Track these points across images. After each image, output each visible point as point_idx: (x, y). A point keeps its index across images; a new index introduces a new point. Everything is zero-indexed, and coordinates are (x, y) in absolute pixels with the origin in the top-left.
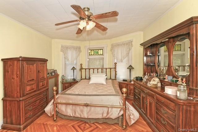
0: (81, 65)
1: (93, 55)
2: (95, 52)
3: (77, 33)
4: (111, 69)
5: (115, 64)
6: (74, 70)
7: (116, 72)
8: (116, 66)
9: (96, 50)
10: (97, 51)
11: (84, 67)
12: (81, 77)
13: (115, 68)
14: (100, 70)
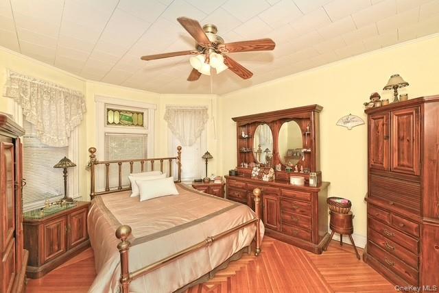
0: (92, 151)
1: (119, 124)
2: (123, 117)
3: (190, 79)
4: (170, 159)
5: (178, 149)
6: (69, 170)
7: (180, 165)
8: (179, 153)
9: (126, 112)
10: (131, 115)
11: (100, 157)
12: (92, 189)
13: (179, 158)
14: (137, 165)
